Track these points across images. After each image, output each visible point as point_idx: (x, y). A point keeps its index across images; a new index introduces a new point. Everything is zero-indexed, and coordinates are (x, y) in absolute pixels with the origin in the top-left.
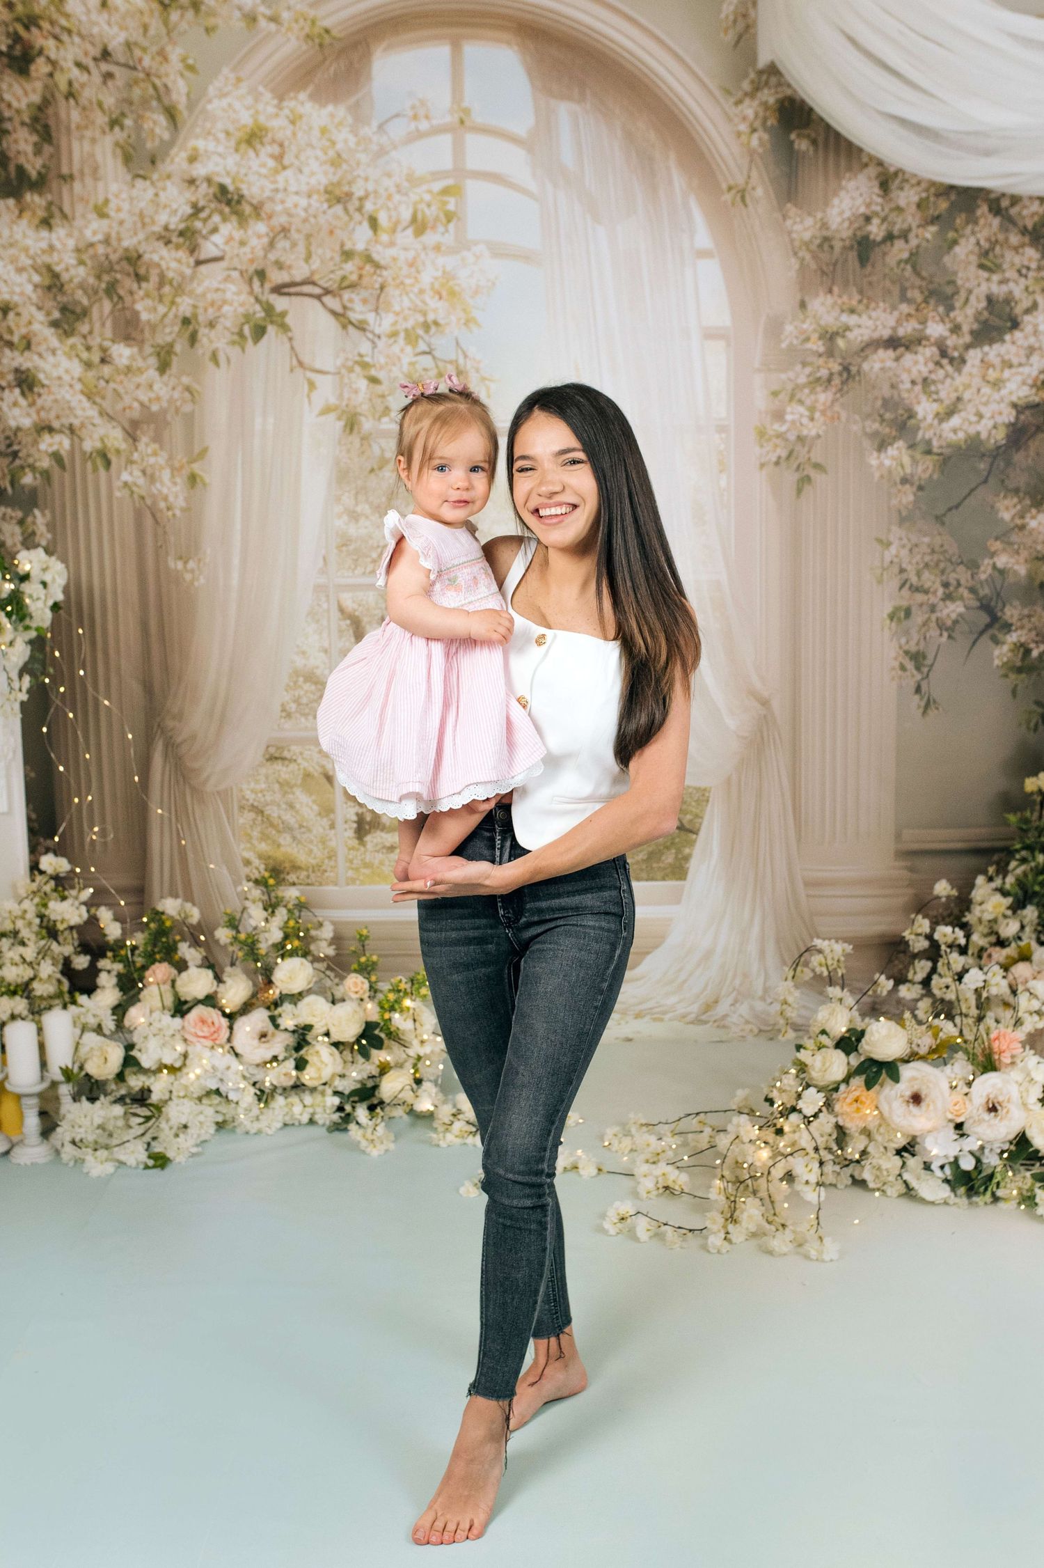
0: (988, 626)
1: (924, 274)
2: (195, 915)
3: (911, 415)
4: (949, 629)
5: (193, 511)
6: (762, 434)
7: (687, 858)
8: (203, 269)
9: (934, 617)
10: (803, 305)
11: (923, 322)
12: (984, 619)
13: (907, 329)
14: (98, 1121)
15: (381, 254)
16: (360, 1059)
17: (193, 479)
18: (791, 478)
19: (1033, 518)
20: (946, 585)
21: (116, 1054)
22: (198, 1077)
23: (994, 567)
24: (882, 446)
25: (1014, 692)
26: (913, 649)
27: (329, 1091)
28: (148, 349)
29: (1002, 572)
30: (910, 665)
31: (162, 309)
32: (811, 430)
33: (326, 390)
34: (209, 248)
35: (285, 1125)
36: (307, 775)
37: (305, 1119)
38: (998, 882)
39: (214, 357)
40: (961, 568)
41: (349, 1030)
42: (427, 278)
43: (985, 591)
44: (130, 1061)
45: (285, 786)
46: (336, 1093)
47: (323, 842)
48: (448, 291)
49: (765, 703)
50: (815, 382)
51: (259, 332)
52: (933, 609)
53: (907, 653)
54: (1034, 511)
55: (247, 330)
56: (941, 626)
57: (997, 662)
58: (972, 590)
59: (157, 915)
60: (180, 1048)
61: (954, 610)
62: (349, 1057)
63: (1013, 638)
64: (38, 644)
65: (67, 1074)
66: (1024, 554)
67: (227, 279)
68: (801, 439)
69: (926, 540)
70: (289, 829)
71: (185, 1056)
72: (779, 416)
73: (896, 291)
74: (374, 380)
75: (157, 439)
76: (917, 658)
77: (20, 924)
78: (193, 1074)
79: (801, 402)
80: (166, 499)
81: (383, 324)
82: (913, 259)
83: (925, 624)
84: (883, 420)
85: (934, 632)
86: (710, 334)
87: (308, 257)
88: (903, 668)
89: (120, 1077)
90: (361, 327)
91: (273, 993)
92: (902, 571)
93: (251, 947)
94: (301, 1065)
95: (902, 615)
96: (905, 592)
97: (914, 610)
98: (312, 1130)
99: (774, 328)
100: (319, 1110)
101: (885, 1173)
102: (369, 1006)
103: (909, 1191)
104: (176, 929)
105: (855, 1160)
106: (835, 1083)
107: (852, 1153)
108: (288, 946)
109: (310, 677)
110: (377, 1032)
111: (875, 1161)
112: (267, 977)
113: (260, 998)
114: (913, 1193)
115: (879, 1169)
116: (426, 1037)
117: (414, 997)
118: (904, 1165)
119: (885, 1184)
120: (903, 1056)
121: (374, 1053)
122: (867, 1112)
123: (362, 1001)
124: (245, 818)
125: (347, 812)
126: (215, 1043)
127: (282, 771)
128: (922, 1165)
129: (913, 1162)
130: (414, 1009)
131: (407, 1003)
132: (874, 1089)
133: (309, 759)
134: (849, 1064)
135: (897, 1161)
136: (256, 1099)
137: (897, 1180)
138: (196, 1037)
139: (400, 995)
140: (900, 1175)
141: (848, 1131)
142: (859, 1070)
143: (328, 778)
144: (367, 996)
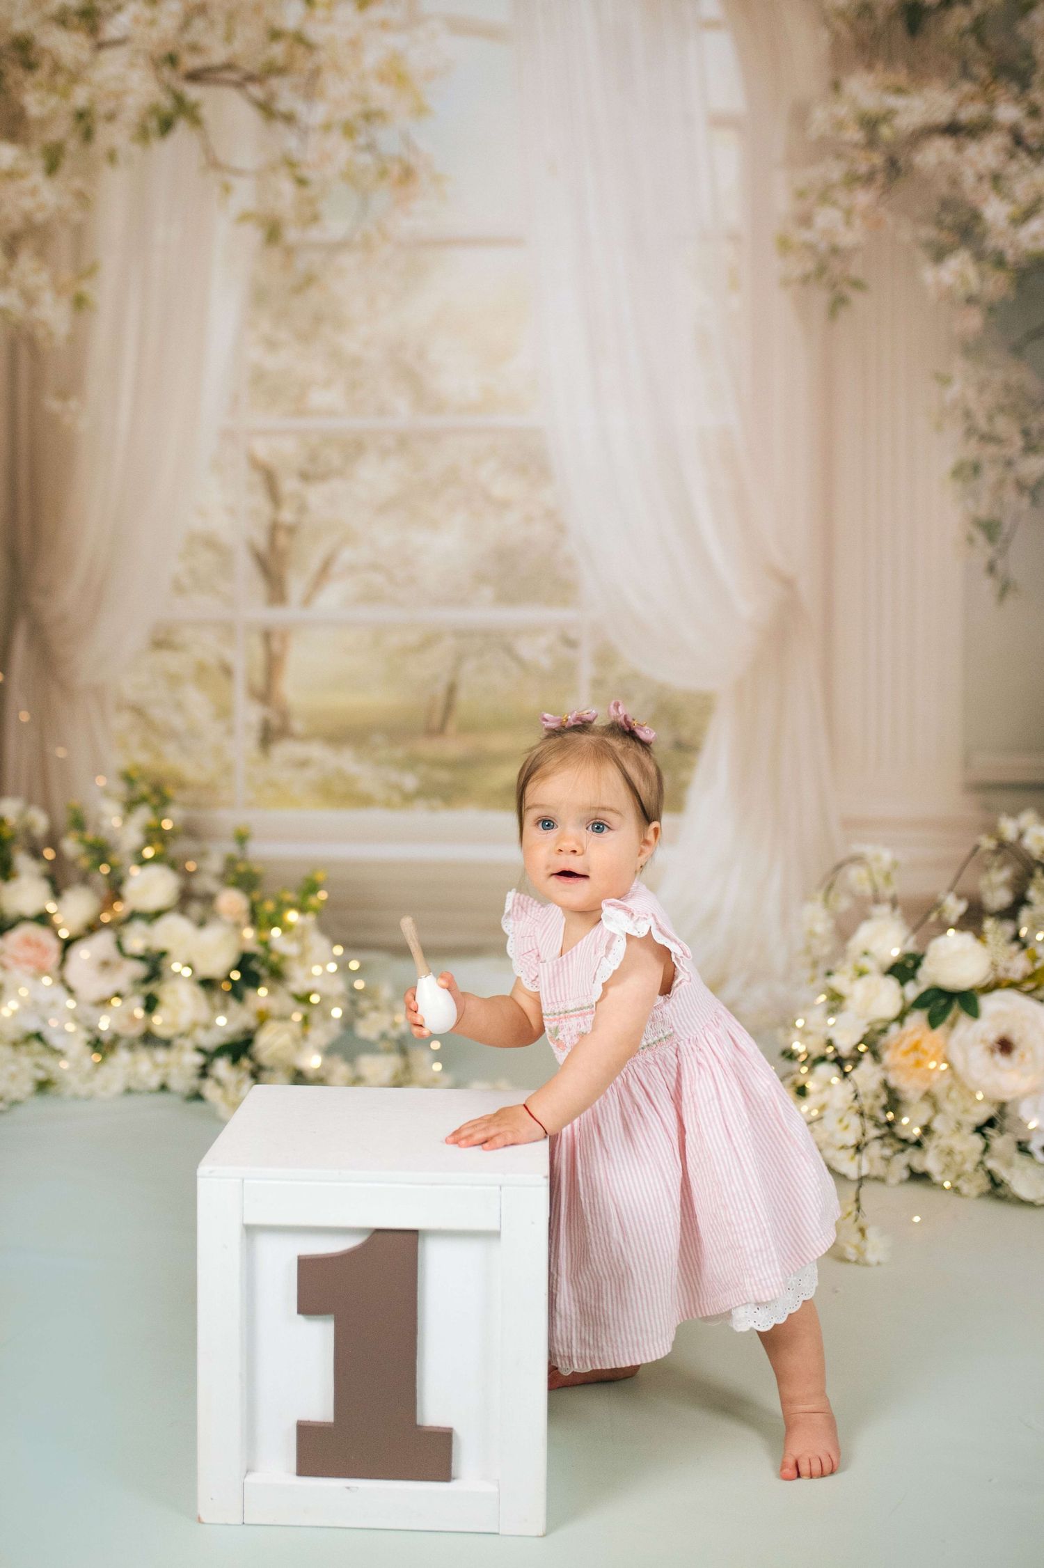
1: (993, 42)
3: (976, 217)
4: (1031, 490)
5: (77, 340)
6: (784, 245)
8: (106, 55)
9: (1011, 475)
10: (836, 86)
11: (991, 103)
13: (971, 112)
15: (316, 33)
16: (233, 1004)
17: (80, 302)
18: (821, 298)
20: (1026, 434)
22: (15, 1013)
24: (939, 255)
26: (985, 516)
27: (188, 1044)
28: (35, 149)
30: (980, 537)
31: (53, 101)
32: (848, 238)
33: (244, 195)
34: (113, 28)
35: (129, 1091)
36: (201, 669)
37: (154, 1082)
39: (112, 157)
41: (219, 962)
42: (372, 58)
45: (174, 680)
46: (200, 1050)
47: (218, 751)
48: (394, 74)
49: (788, 583)
50: (854, 180)
51: (166, 126)
52: (1010, 465)
53: (977, 522)
55: (153, 124)
56: (1021, 487)
61: (1036, 467)
62: (217, 999)
67: (132, 65)
68: (835, 251)
69: (1000, 377)
72: (805, 220)
73: (956, 67)
74: (302, 182)
75: (40, 253)
76: (990, 528)
79: (834, 204)
80: (46, 325)
81: (315, 114)
82: (978, 28)
83: (999, 484)
84: (939, 224)
85: (1011, 495)
86: (719, 121)
87: (229, 37)
88: (971, 540)
90: (289, 119)
91: (120, 909)
92: (968, 415)
93: (100, 851)
94: (151, 1004)
95: (968, 471)
96: (973, 442)
97: (986, 467)
98: (163, 1098)
99: (800, 115)
100: (174, 1071)
101: (958, 1158)
102: (249, 933)
103: (996, 1188)
104: (13, 838)
105: (913, 1139)
106: (882, 1020)
107: (910, 1126)
108: (149, 853)
109: (210, 543)
110: (255, 966)
111: (944, 1143)
112: (115, 889)
113: (106, 918)
114: (1001, 1191)
115: (950, 1153)
116: (317, 970)
117: (302, 910)
118: (987, 1148)
119: (958, 1177)
120: (984, 983)
121: (249, 994)
122: (932, 1065)
123: (237, 926)
124: (122, 721)
125: (250, 715)
126: (41, 971)
127: (171, 661)
128: (1014, 1147)
129: (1001, 1143)
130: (303, 927)
131: (292, 916)
132: (941, 1029)
133: (206, 646)
134: (903, 997)
135: (977, 1142)
136: (89, 1049)
137: (976, 1170)
138: (17, 960)
139: (282, 906)
140: (981, 1163)
141: (902, 1097)
142: (920, 1003)
143: (227, 671)
144: (245, 918)
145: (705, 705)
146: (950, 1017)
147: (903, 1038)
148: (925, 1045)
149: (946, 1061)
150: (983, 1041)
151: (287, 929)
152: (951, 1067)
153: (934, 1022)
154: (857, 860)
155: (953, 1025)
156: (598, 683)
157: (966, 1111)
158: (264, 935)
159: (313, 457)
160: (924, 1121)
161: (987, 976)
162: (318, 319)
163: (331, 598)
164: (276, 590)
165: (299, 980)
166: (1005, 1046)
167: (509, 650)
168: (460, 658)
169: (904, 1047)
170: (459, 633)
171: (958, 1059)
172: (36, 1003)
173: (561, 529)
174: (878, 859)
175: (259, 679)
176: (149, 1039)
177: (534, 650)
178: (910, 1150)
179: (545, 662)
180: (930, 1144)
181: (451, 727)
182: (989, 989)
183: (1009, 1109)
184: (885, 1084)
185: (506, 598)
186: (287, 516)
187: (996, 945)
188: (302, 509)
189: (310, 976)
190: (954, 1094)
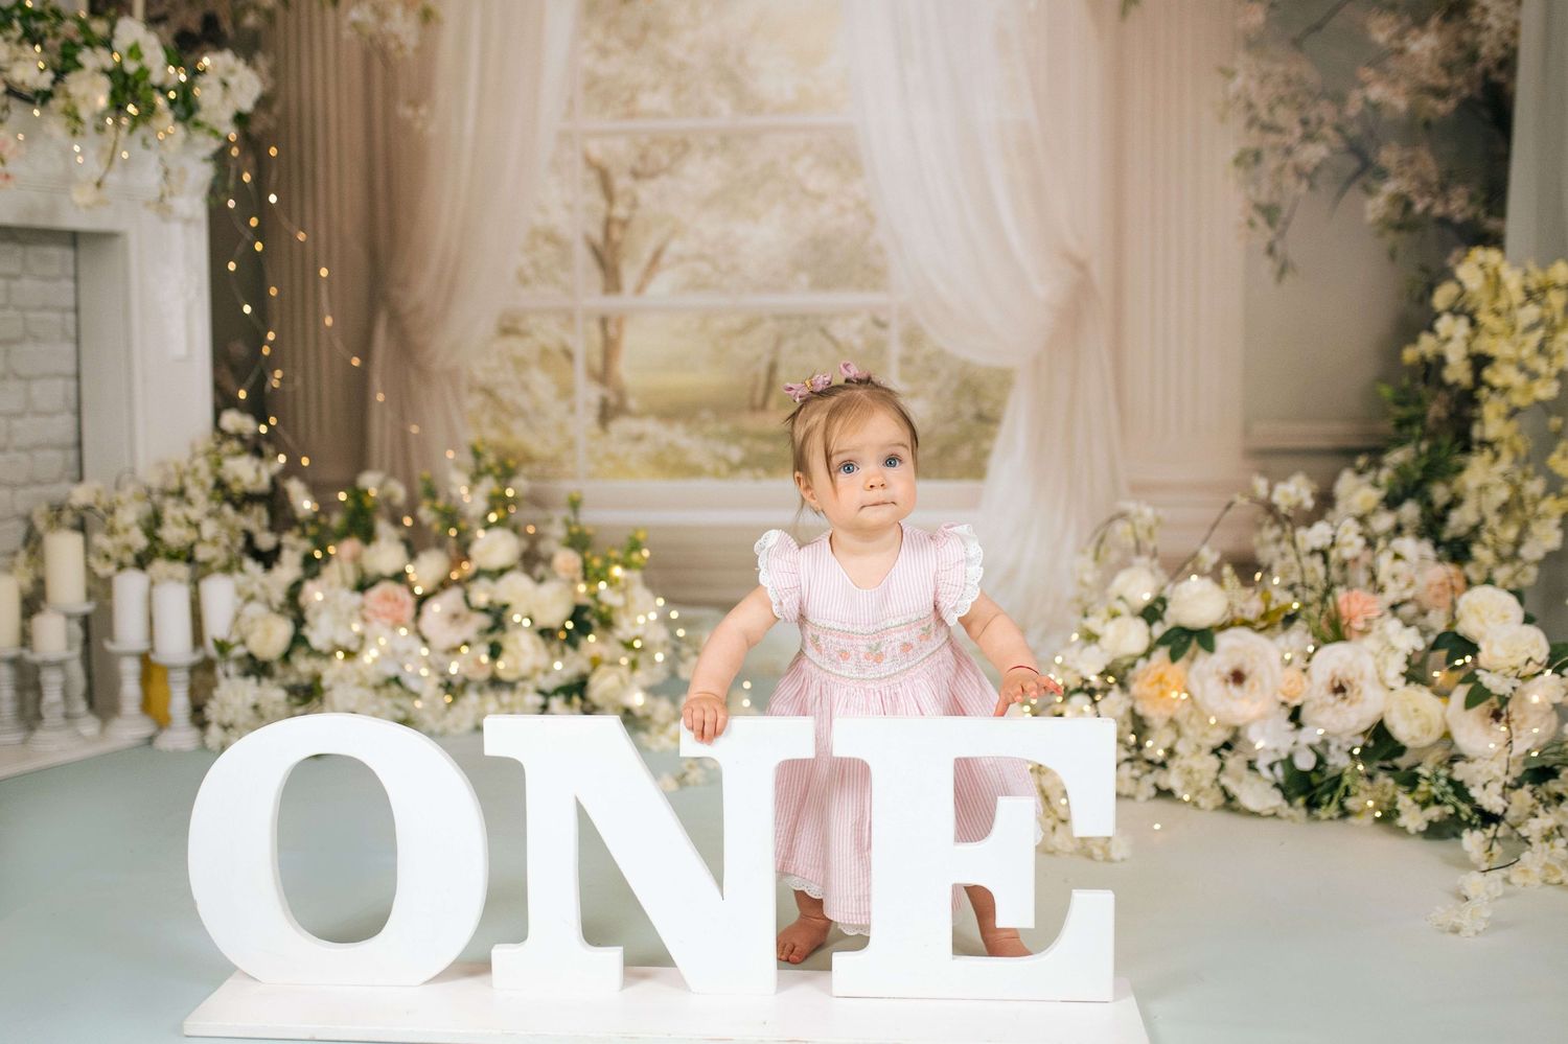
0: (1359, 173)
2: (399, 493)
4: (1308, 176)
5: (426, 52)
7: (986, 454)
9: (1290, 162)
12: (1353, 164)
14: (251, 700)
16: (569, 651)
17: (427, 16)
19: (1415, 39)
20: (1305, 122)
21: (282, 630)
22: (375, 661)
23: (1366, 100)
25: (1392, 255)
26: (1264, 198)
27: (530, 687)
29: (1376, 107)
30: (1260, 221)
36: (545, 353)
38: (1370, 476)
40: (1324, 103)
41: (556, 613)
43: (1354, 130)
44: (298, 640)
45: (520, 364)
46: (541, 692)
47: (561, 427)
49: (1081, 266)
52: (1288, 151)
53: (1258, 207)
54: (1416, 32)
56: (1300, 173)
57: (1370, 217)
58: (1338, 129)
59: (358, 495)
60: (356, 627)
61: (1314, 153)
62: (556, 647)
63: (1390, 187)
64: (220, 157)
65: (223, 647)
66: (1404, 85)
69: (1280, 68)
70: (520, 413)
71: (362, 638)
76: (1270, 212)
77: (189, 481)
78: (370, 656)
80: (396, 37)
83: (1280, 169)
85: (1290, 181)
88: (1251, 224)
89: (286, 657)
91: (467, 567)
92: (1250, 106)
93: (451, 516)
94: (495, 651)
95: (1250, 159)
96: (1255, 132)
97: (1267, 155)
101: (1197, 776)
102: (582, 588)
103: (1229, 802)
104: (376, 508)
105: (1159, 760)
106: (1131, 656)
107: (1155, 748)
108: (493, 517)
109: (551, 237)
110: (587, 616)
111: (1185, 763)
112: (463, 551)
113: (455, 576)
114: (1234, 804)
115: (1190, 772)
116: (641, 620)
117: (627, 566)
118: (1222, 767)
119: (1198, 792)
120: (1221, 623)
121: (583, 642)
122: (1174, 694)
123: (573, 582)
124: (474, 401)
125: (589, 394)
126: (397, 623)
127: (517, 346)
128: (1245, 765)
129: (1234, 762)
130: (626, 581)
131: (617, 571)
132: (1182, 663)
133: (548, 333)
134: (1151, 635)
135: (1214, 762)
136: (441, 691)
137: (1212, 786)
138: (377, 614)
139: (608, 562)
140: (1217, 780)
141: (1149, 723)
142: (1164, 640)
143: (569, 355)
144: (579, 575)
145: (1005, 379)
146: (1190, 651)
147: (1148, 673)
148: (1168, 678)
149: (1187, 691)
150: (1218, 673)
151: (612, 583)
152: (1191, 696)
153: (1174, 657)
154: (1123, 516)
155: (1192, 659)
156: (906, 361)
157: (1205, 735)
158: (593, 589)
159: (643, 157)
160: (1167, 744)
161: (1224, 615)
162: (645, 27)
163: (662, 286)
164: (611, 278)
165: (625, 628)
166: (1238, 677)
167: (823, 331)
168: (779, 340)
169: (1149, 679)
170: (778, 317)
171: (1196, 688)
172: (394, 652)
173: (871, 219)
174: (1140, 515)
175: (597, 361)
176: (495, 682)
177: (846, 331)
178: (1157, 771)
179: (858, 342)
180: (1173, 764)
181: (772, 404)
182: (1223, 627)
183: (1242, 733)
184: (1132, 711)
185: (821, 284)
186: (620, 211)
187: (1233, 588)
188: (634, 204)
189: (634, 624)
190: (1194, 720)
